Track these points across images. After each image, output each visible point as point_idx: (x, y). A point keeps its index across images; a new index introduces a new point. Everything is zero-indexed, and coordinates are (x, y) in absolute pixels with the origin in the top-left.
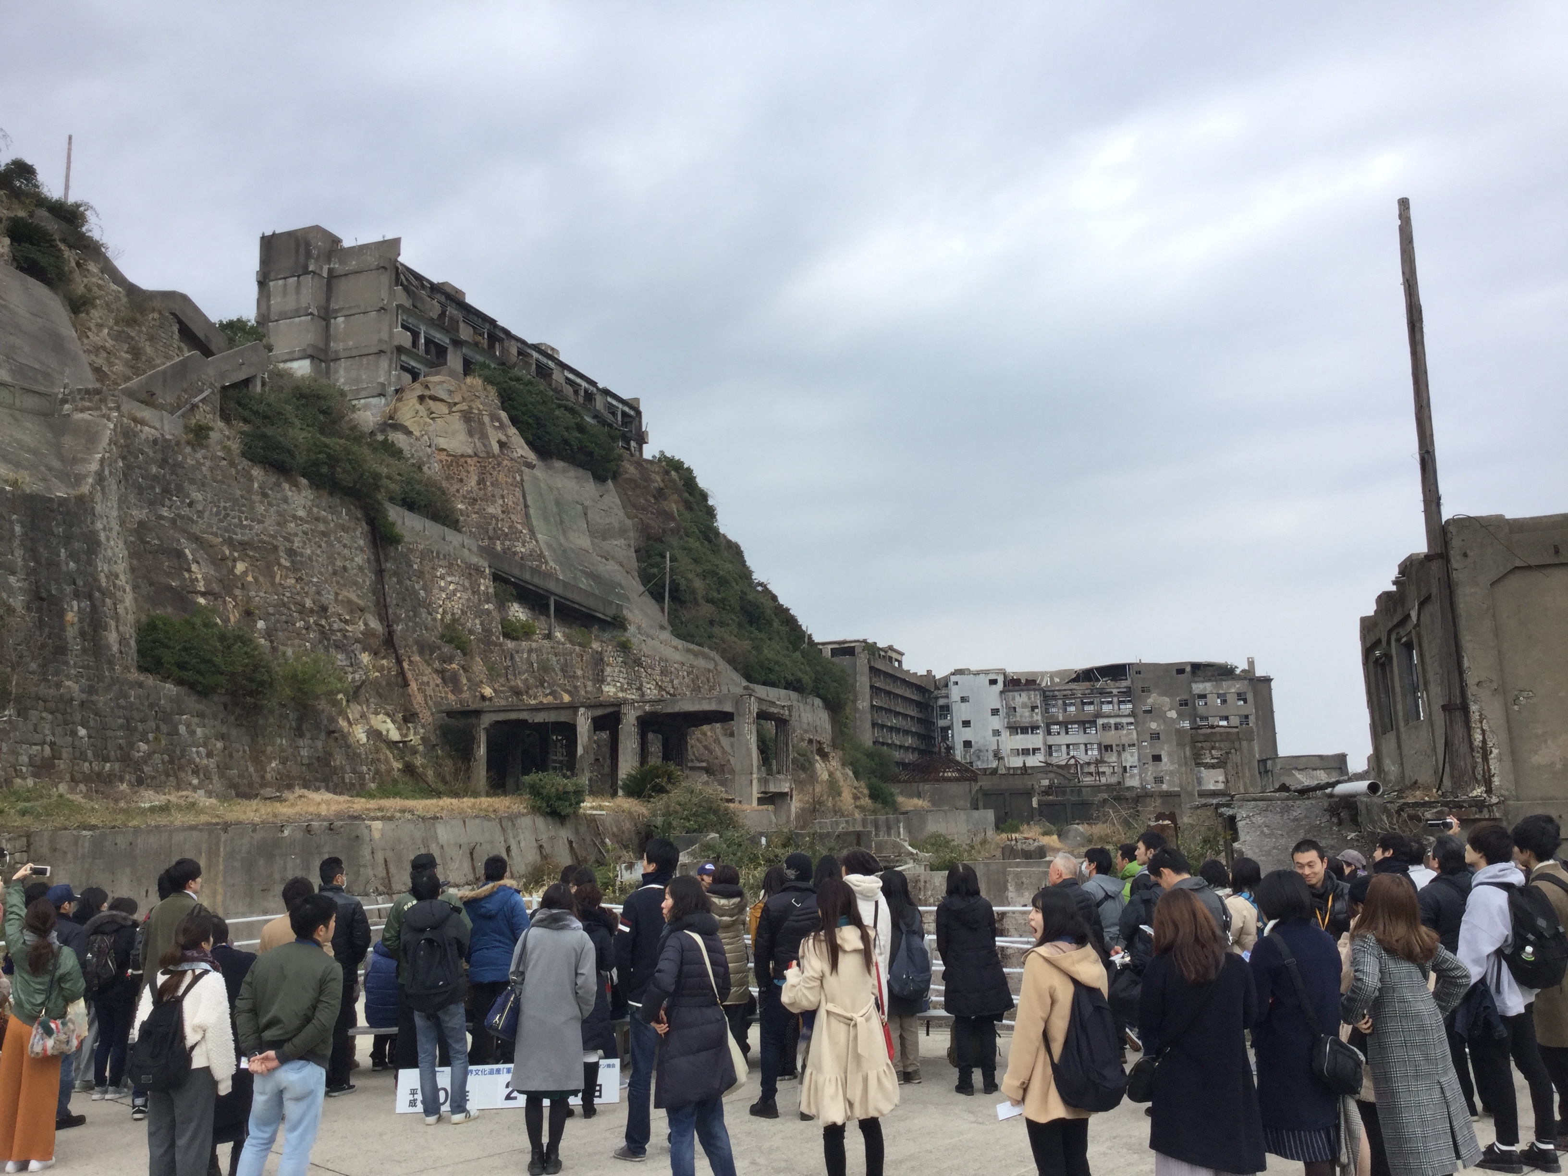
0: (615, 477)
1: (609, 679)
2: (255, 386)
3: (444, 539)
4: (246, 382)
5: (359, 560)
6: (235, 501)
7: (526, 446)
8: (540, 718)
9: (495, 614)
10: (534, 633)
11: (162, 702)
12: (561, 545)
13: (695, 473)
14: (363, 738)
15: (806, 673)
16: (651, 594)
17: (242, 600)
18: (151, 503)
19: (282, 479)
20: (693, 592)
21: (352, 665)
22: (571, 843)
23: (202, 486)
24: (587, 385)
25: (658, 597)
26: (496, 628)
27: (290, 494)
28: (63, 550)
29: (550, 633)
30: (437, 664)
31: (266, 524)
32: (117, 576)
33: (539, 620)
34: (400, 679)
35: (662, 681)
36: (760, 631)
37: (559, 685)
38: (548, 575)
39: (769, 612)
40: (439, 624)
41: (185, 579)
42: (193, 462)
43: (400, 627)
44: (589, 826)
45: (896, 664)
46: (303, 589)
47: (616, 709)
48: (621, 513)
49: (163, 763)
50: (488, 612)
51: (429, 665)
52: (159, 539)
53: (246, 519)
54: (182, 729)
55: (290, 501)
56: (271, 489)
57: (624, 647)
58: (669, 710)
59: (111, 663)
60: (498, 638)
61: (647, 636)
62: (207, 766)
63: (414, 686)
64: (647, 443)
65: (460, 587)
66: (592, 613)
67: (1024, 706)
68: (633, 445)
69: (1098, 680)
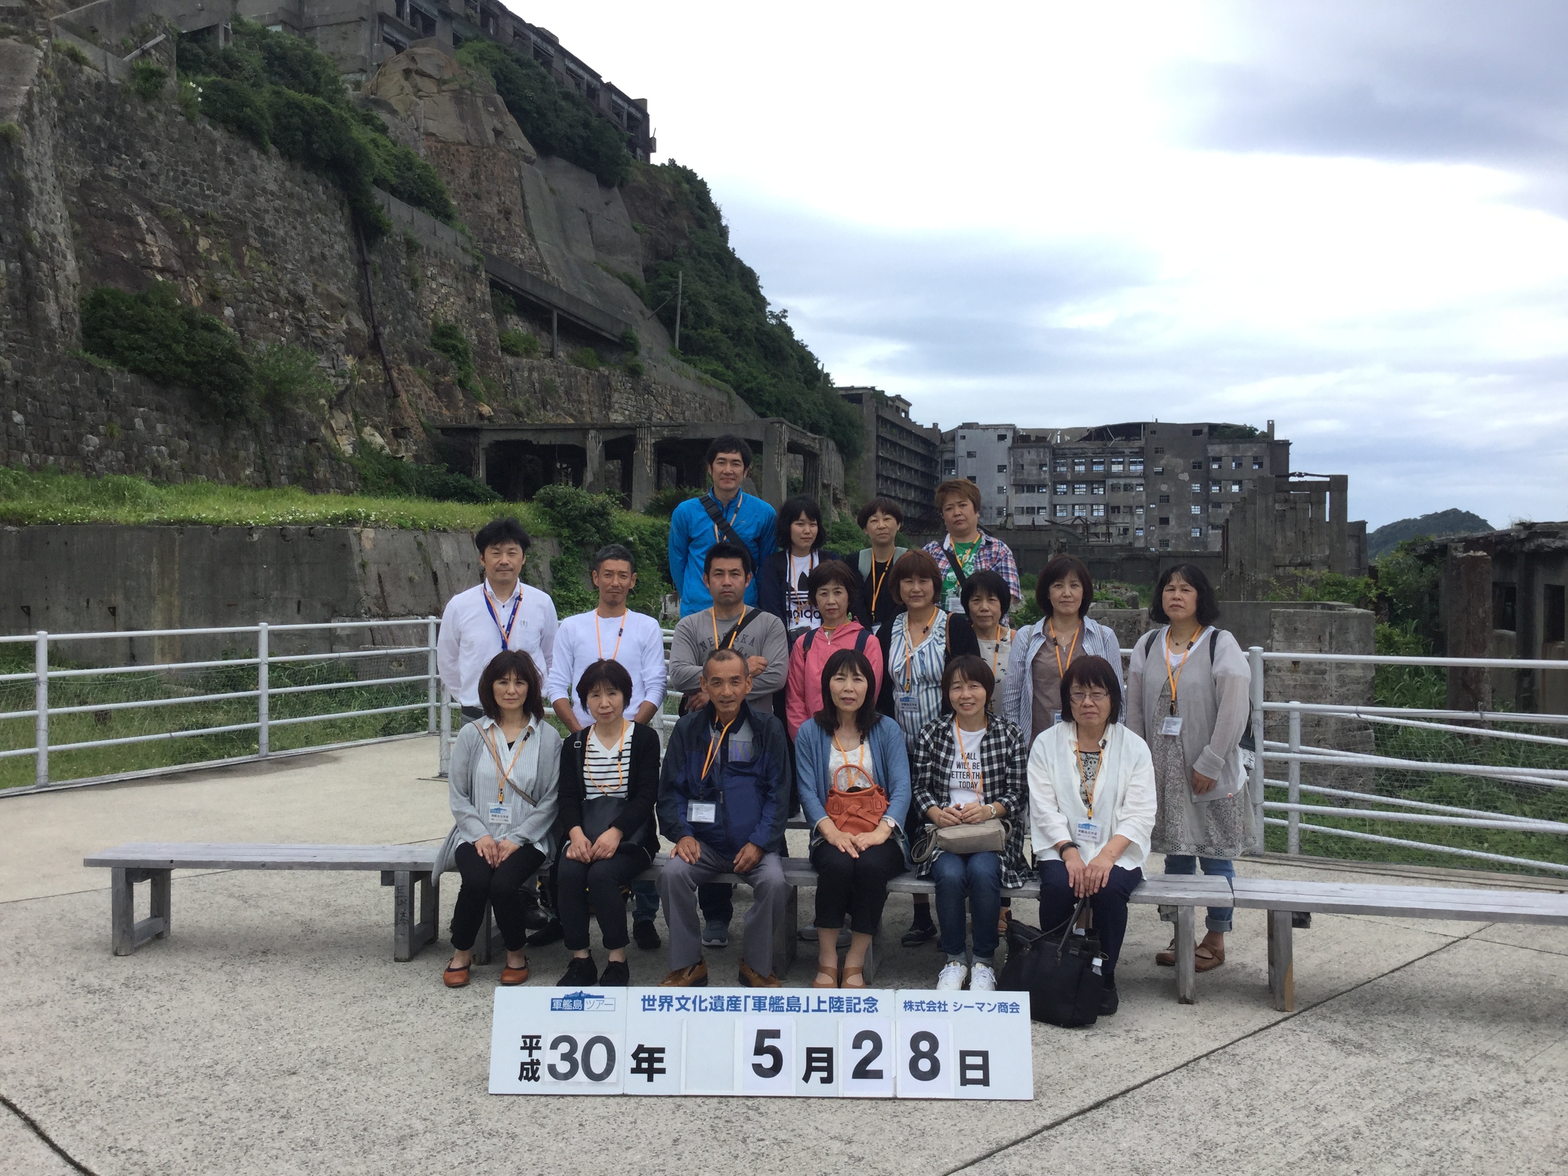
0: (621, 186)
1: (617, 406)
2: (217, 38)
3: (435, 234)
5: (339, 248)
6: (195, 165)
7: (524, 139)
8: (545, 440)
9: (493, 325)
10: (535, 350)
11: (114, 390)
12: (563, 255)
13: (710, 187)
14: (348, 450)
17: (206, 282)
18: (96, 160)
19: (249, 145)
21: (334, 367)
23: (156, 145)
24: (590, 79)
25: (668, 322)
26: (494, 340)
27: (258, 162)
29: (552, 349)
30: (428, 374)
31: (232, 196)
32: (54, 237)
33: (540, 336)
34: (389, 388)
35: (673, 411)
36: (777, 367)
37: (563, 409)
38: (550, 286)
39: (785, 346)
40: (430, 331)
41: (138, 252)
42: (145, 115)
43: (387, 330)
45: (903, 415)
46: (277, 276)
47: (631, 433)
48: (628, 226)
49: (118, 460)
50: (485, 323)
51: (421, 376)
52: (106, 202)
53: (209, 189)
54: (138, 422)
55: (259, 171)
56: (237, 155)
57: (633, 372)
58: (691, 436)
59: (51, 338)
60: (496, 352)
61: (658, 362)
62: (170, 468)
63: (404, 396)
64: (654, 151)
65: (453, 292)
66: (599, 331)
67: (1032, 463)
68: (640, 151)
69: (1110, 439)
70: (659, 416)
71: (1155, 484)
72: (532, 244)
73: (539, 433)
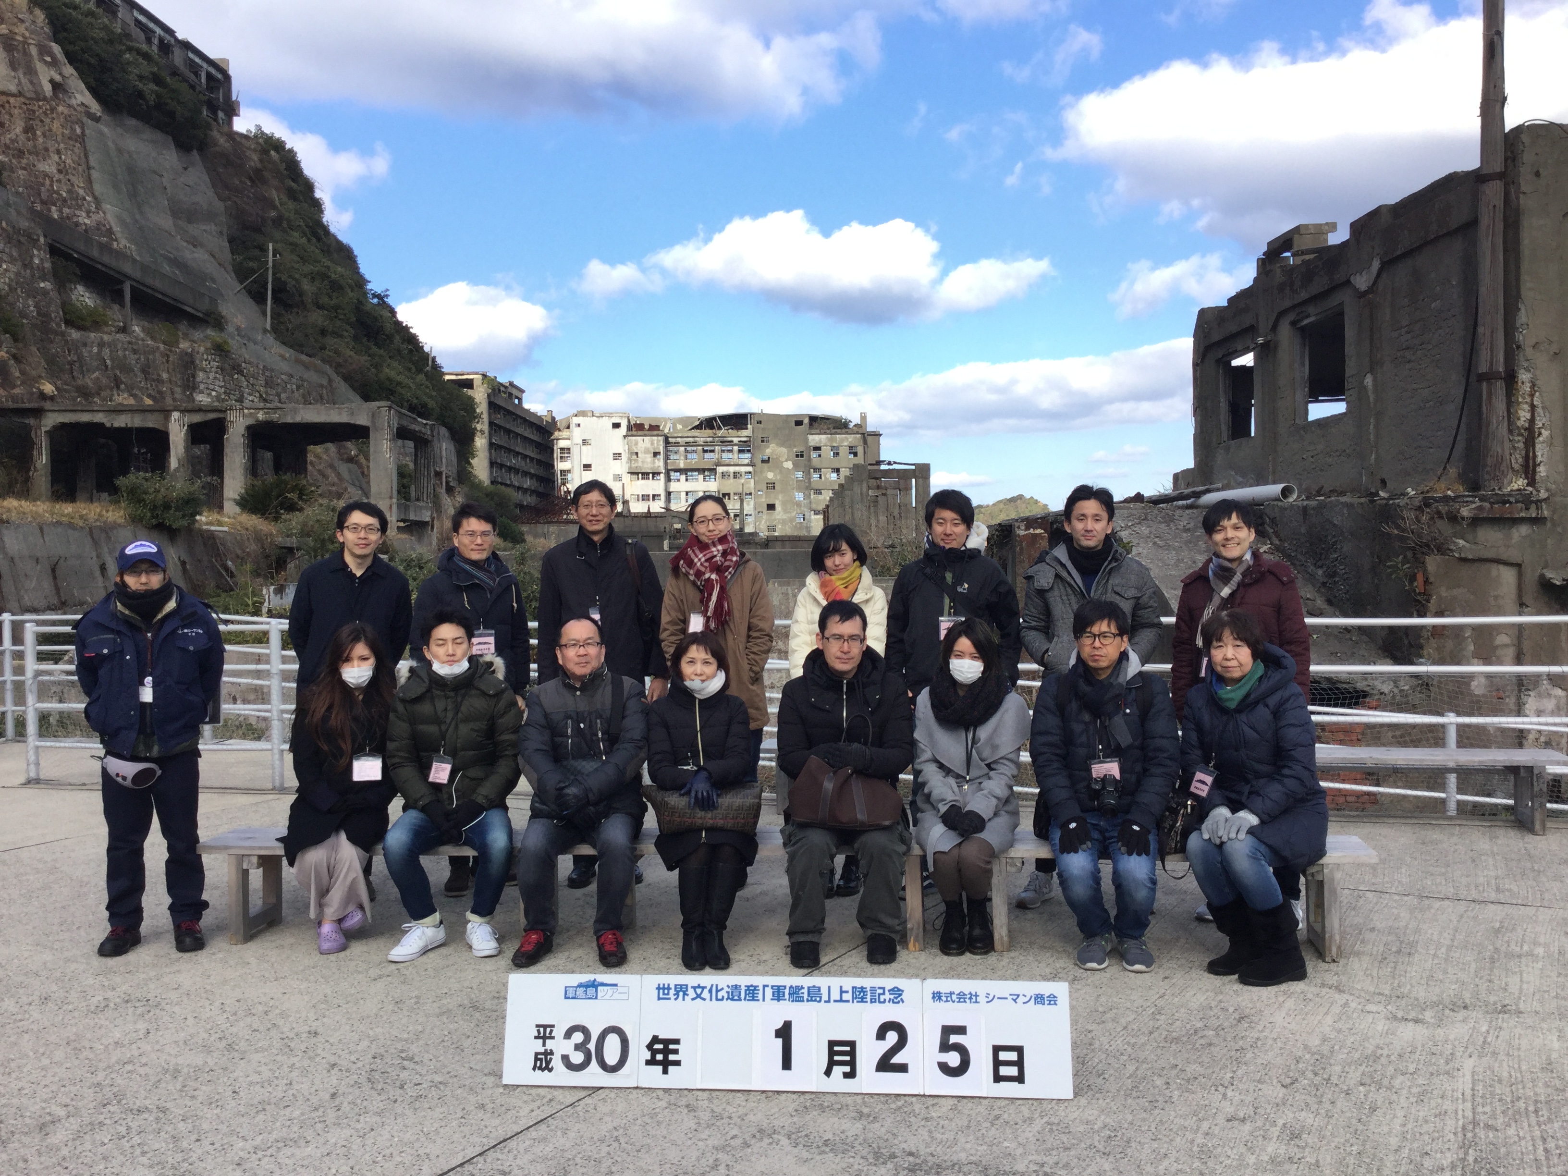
0: (201, 150)
1: (202, 386)
7: (88, 94)
8: (121, 421)
9: (53, 294)
10: (106, 324)
12: (136, 221)
13: (299, 157)
15: (431, 397)
16: (249, 292)
20: (301, 295)
22: (183, 563)
24: (162, 33)
25: (259, 297)
26: (56, 313)
29: (125, 325)
33: (110, 308)
35: (266, 393)
36: (380, 348)
37: (140, 389)
38: (120, 255)
39: (388, 327)
44: (205, 545)
45: (516, 401)
47: (221, 415)
48: (210, 193)
50: (45, 293)
57: (220, 350)
58: (289, 420)
60: (59, 325)
61: (249, 339)
64: (238, 115)
66: (179, 305)
67: (646, 451)
68: (221, 114)
69: (720, 428)
70: (251, 398)
71: (761, 472)
72: (98, 207)
73: (114, 416)
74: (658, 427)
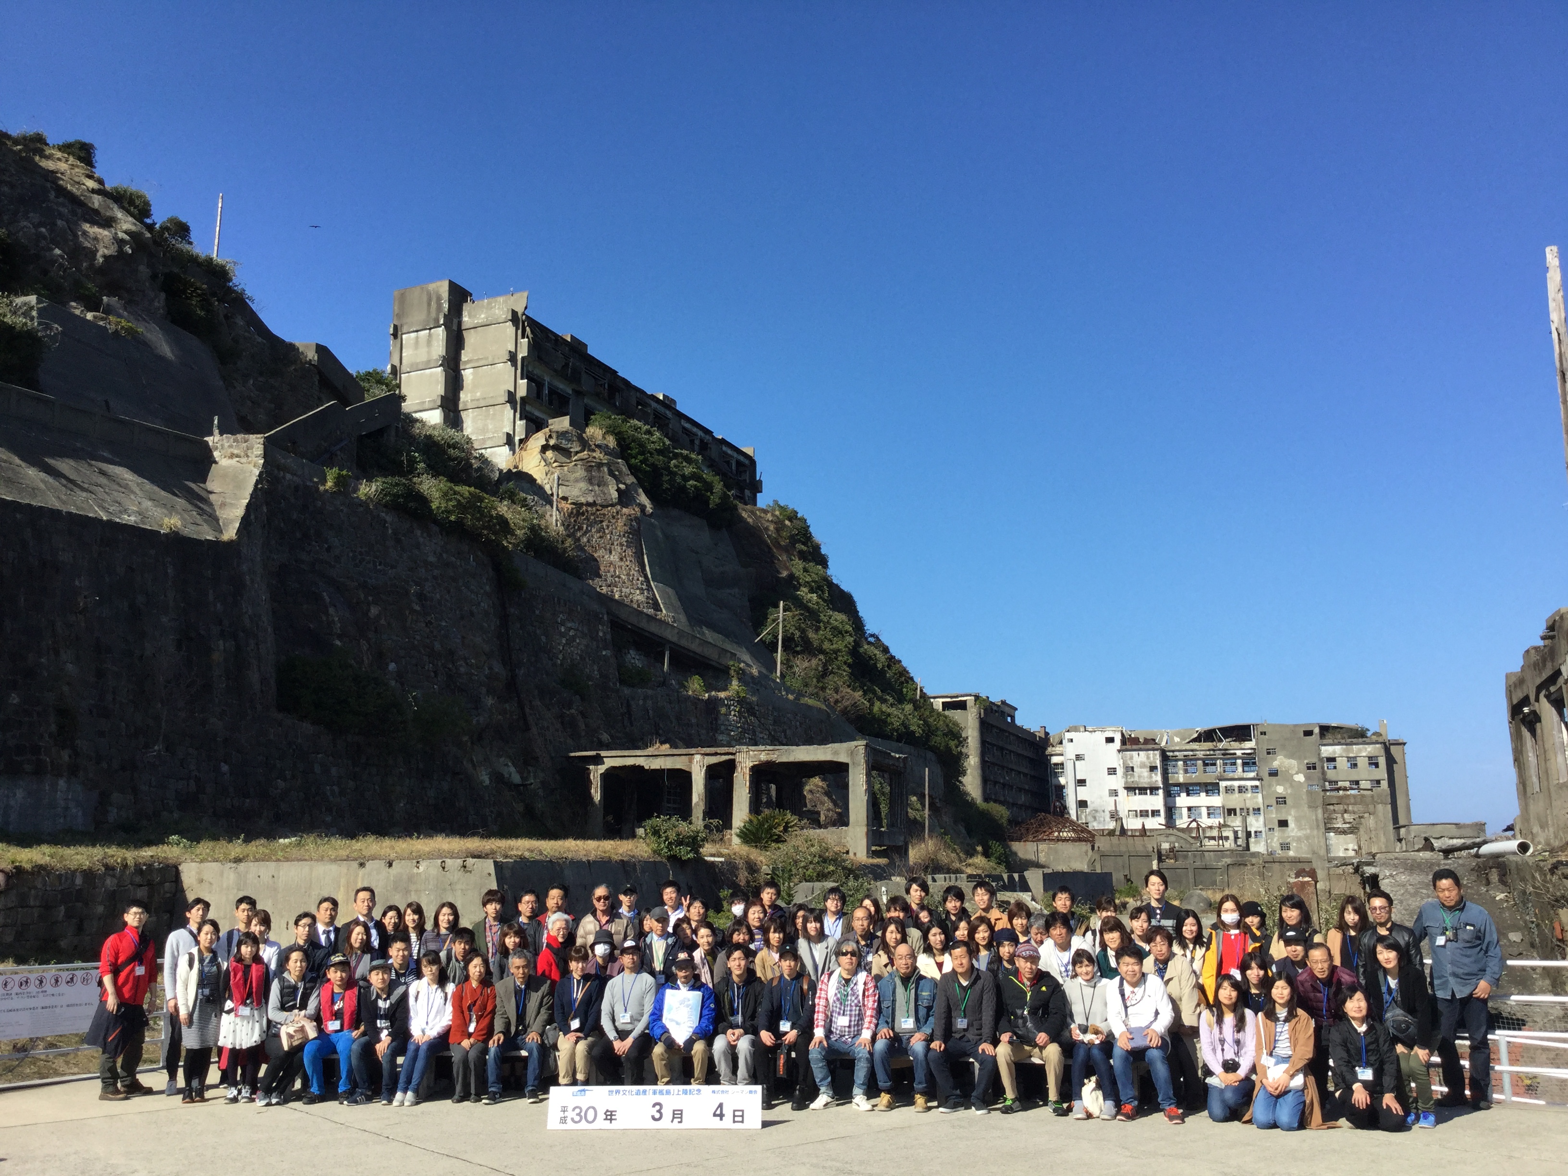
0: (730, 528)
1: (723, 727)
2: (389, 435)
3: (564, 586)
4: (381, 432)
5: (485, 605)
6: (370, 546)
7: (644, 495)
8: (656, 764)
9: (613, 660)
10: (650, 680)
11: (300, 740)
12: (677, 592)
13: (809, 522)
14: (486, 780)
15: (919, 726)
17: (375, 643)
18: (292, 548)
19: (414, 526)
20: (807, 642)
21: (476, 708)
23: (339, 531)
24: (703, 435)
25: (771, 647)
26: (613, 675)
28: (211, 592)
29: (665, 680)
30: (556, 709)
31: (398, 569)
32: (260, 618)
33: (655, 667)
34: (521, 723)
35: (775, 730)
36: (873, 683)
37: (674, 733)
38: (662, 623)
39: (881, 664)
40: (558, 669)
42: (332, 508)
43: (522, 672)
44: (707, 873)
45: (1009, 719)
46: (432, 632)
47: (731, 757)
48: (736, 563)
49: (299, 800)
50: (606, 659)
51: (549, 709)
52: (299, 582)
53: (380, 565)
54: (317, 768)
55: (422, 547)
58: (784, 759)
59: (253, 701)
60: (615, 684)
61: (762, 686)
62: (340, 805)
63: (534, 730)
64: (761, 492)
65: (579, 634)
66: (707, 661)
67: (1142, 766)
68: (747, 492)
69: (1221, 741)
71: (1270, 786)
72: (649, 586)
73: (651, 758)
74: (1154, 740)
